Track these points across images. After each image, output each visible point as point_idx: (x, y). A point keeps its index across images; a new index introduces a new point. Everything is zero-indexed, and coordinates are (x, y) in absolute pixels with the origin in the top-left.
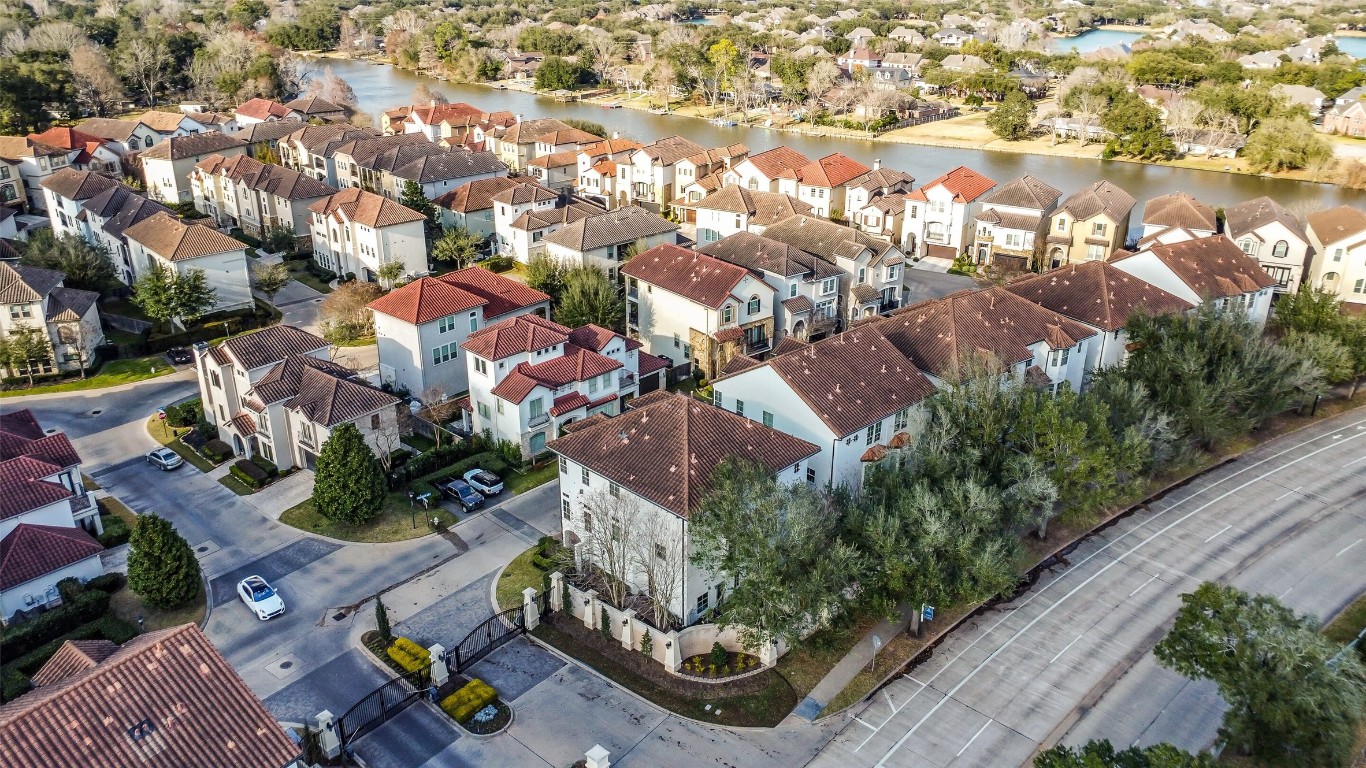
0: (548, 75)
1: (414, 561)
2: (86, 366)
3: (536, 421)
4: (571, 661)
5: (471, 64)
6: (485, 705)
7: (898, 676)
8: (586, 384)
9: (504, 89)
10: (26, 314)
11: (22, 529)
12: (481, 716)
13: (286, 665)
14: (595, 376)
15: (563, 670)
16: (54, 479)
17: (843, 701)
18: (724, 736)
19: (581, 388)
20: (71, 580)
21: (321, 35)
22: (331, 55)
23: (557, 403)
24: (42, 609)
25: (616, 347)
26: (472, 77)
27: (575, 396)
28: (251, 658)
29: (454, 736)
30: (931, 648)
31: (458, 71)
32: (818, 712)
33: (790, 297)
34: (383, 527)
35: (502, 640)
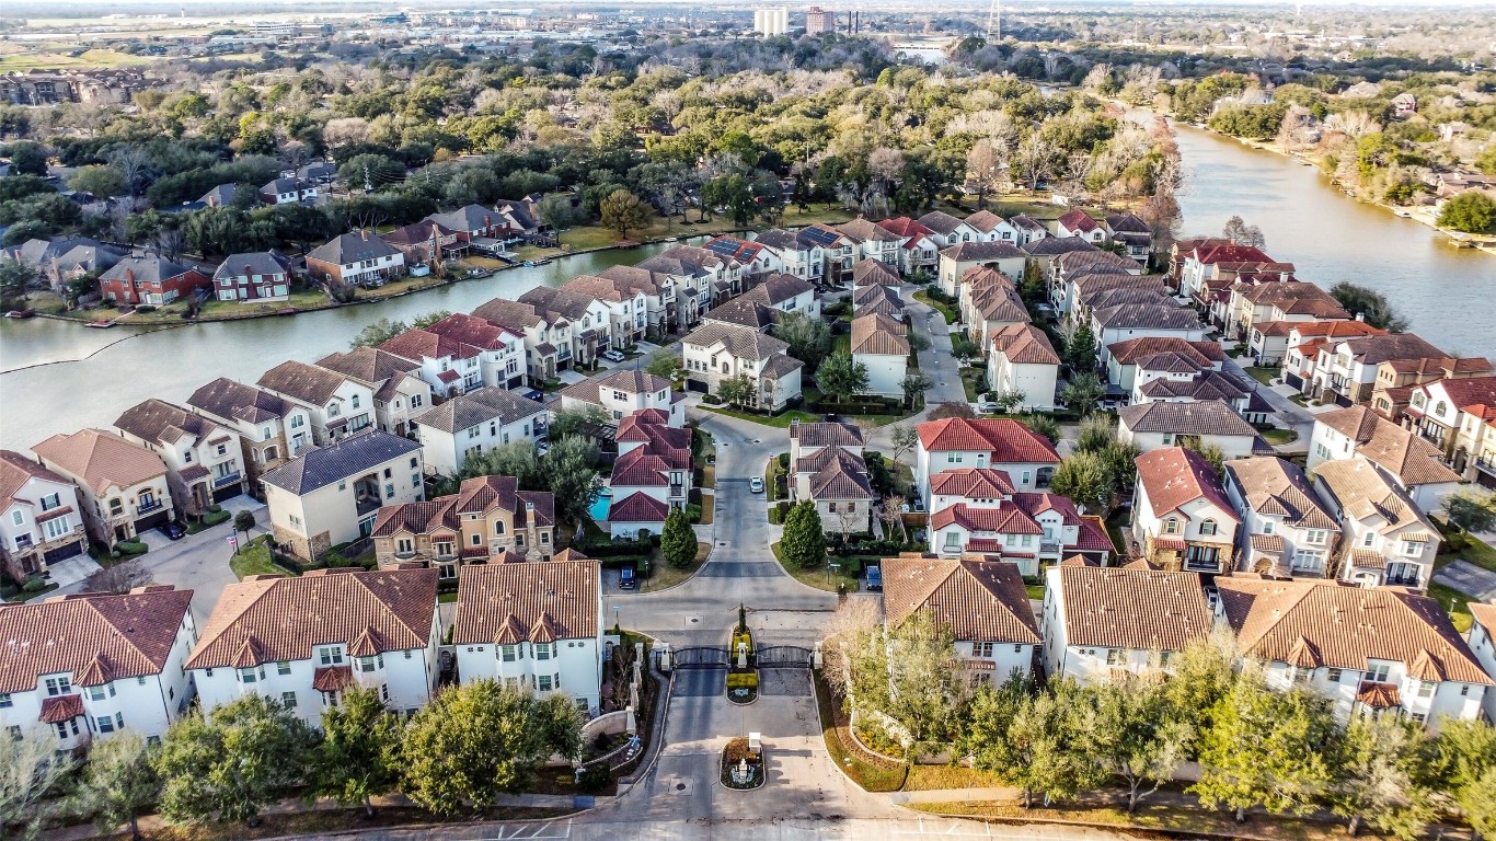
0: (1456, 213)
1: (809, 602)
2: (774, 409)
3: (947, 549)
4: (814, 694)
5: (1384, 184)
6: (745, 687)
7: (982, 820)
8: (1005, 537)
9: (1407, 217)
10: (751, 367)
11: (639, 494)
12: (738, 692)
13: (695, 621)
14: (1014, 534)
15: (805, 698)
16: (666, 474)
17: (927, 808)
18: (838, 779)
19: (1002, 539)
20: (646, 531)
21: (1264, 125)
22: (1267, 146)
23: (972, 541)
24: (629, 539)
25: (1052, 518)
26: (1378, 200)
27: (994, 542)
28: (686, 609)
29: (721, 693)
30: (1029, 822)
31: (1367, 189)
32: (905, 803)
33: (1262, 533)
34: (814, 575)
35: (793, 664)
